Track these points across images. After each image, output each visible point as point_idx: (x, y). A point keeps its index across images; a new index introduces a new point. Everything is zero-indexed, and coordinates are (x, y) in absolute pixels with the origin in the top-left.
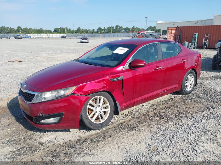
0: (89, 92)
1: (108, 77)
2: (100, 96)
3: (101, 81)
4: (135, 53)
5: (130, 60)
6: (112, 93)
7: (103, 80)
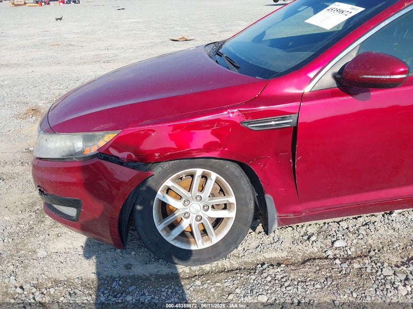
0: (157, 155)
1: (232, 114)
2: (203, 170)
3: (203, 126)
4: (383, 25)
5: (348, 54)
6: (252, 164)
7: (211, 122)
